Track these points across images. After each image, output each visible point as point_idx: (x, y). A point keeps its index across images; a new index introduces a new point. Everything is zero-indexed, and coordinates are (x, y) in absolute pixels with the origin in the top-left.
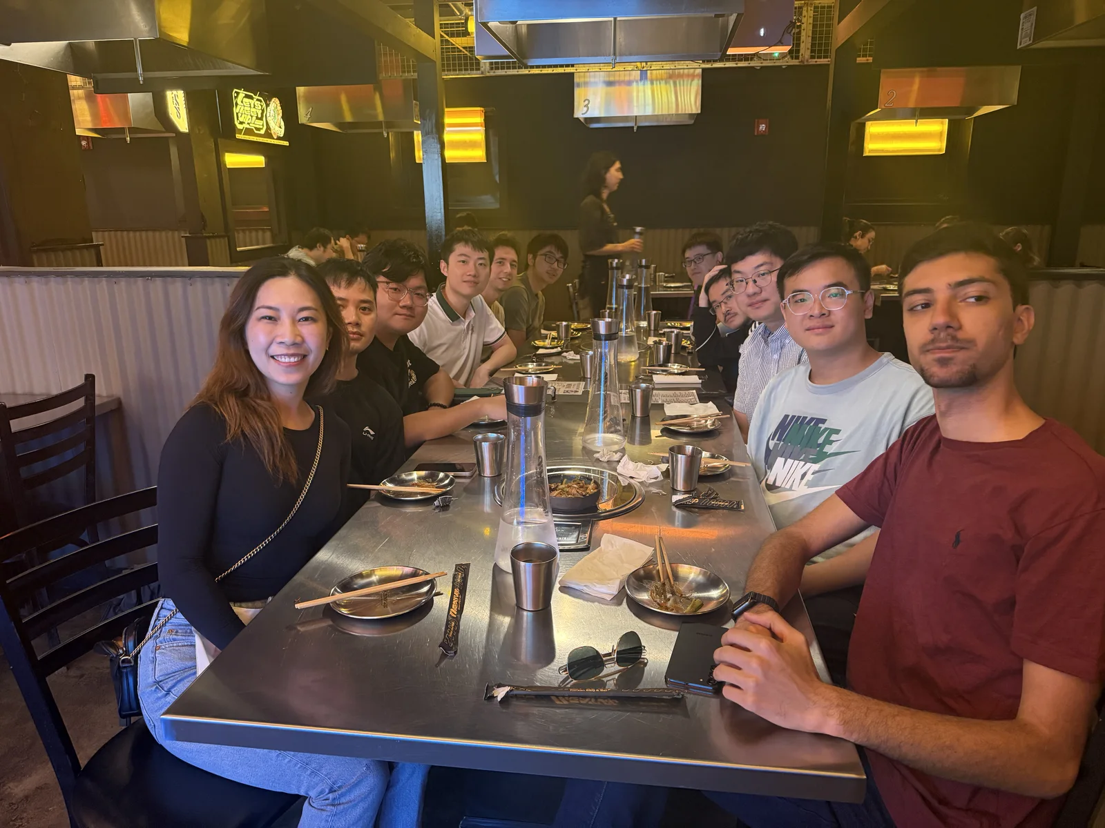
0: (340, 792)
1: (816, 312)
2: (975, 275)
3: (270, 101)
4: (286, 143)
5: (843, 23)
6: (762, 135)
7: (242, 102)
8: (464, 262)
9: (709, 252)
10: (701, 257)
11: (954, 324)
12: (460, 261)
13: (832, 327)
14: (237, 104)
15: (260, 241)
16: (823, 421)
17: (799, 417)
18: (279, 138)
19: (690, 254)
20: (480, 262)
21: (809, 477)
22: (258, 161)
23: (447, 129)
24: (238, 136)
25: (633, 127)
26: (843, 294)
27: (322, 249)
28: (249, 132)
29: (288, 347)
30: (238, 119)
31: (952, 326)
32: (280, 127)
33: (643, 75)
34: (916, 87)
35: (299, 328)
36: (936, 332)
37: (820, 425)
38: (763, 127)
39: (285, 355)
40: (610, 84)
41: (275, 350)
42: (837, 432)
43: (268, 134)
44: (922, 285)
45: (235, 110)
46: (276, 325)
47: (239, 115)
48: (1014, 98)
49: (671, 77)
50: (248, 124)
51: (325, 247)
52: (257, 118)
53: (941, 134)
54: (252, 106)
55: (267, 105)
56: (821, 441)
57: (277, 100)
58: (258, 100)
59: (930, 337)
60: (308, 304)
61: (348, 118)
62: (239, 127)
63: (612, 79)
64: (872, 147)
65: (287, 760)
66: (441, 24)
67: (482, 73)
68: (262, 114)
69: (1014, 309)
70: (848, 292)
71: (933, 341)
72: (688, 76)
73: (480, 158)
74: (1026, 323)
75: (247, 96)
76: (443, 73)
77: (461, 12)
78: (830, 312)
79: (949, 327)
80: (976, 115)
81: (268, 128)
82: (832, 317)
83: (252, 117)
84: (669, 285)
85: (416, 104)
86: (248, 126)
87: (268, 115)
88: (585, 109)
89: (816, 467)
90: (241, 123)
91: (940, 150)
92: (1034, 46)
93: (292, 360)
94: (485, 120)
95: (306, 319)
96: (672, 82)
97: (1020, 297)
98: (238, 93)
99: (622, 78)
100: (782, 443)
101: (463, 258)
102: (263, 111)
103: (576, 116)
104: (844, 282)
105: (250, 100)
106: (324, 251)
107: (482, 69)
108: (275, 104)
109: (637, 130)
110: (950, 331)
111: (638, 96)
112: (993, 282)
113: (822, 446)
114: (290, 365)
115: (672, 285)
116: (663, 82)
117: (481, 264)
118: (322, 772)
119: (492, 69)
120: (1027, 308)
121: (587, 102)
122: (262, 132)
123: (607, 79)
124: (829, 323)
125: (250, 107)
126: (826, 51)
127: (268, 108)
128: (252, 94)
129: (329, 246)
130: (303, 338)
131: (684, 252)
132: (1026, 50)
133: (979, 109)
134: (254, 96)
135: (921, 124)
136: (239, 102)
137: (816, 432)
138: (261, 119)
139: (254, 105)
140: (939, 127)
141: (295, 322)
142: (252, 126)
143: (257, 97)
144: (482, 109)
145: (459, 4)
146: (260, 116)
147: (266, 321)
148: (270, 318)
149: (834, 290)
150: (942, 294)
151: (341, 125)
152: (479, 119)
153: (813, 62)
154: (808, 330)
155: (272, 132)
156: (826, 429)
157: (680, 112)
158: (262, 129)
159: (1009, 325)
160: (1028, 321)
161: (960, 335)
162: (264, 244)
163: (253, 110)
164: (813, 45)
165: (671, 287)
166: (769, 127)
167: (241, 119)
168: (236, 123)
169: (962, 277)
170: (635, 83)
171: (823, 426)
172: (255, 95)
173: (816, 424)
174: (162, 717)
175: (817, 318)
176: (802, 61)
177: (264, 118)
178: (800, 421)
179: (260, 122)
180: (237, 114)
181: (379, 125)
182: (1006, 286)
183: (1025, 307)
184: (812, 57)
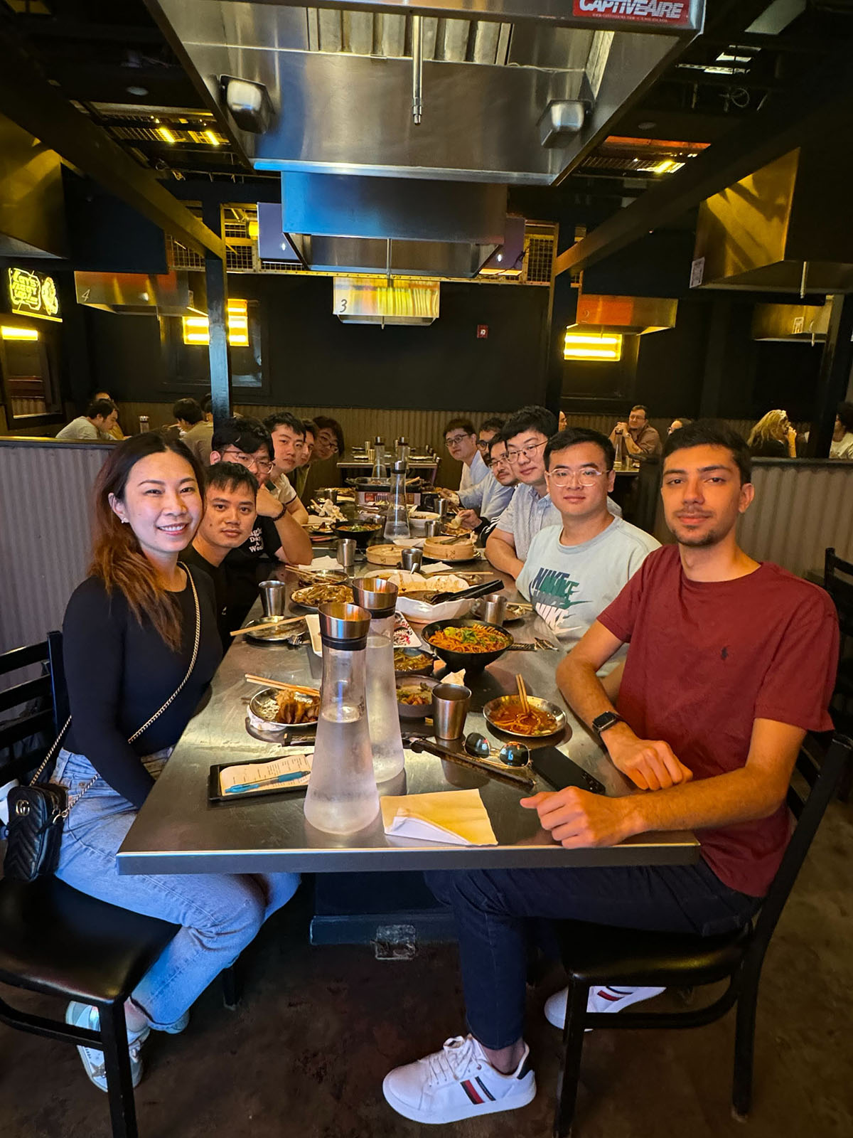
0: (222, 926)
1: (574, 485)
2: (716, 464)
3: (44, 279)
4: (60, 320)
5: (560, 256)
6: (482, 339)
7: (18, 279)
8: (284, 441)
9: (466, 433)
10: (458, 438)
11: (700, 501)
12: (281, 441)
13: (584, 498)
14: (13, 281)
15: (32, 410)
16: (567, 576)
17: (551, 571)
18: (53, 315)
19: (450, 436)
20: (298, 443)
21: (561, 620)
22: (32, 335)
23: (230, 317)
24: (14, 311)
25: (381, 325)
26: (593, 473)
27: (102, 419)
28: (24, 307)
29: (175, 518)
30: (14, 295)
31: (699, 501)
32: (54, 304)
33: (391, 283)
34: (599, 310)
35: (182, 498)
36: (686, 505)
37: (565, 579)
38: (483, 332)
39: (172, 526)
40: (359, 288)
41: (163, 521)
42: (576, 585)
43: (43, 311)
44: (678, 467)
45: (11, 287)
46: (162, 497)
47: (15, 291)
48: (672, 322)
49: (410, 286)
50: (24, 300)
51: (105, 418)
52: (33, 295)
53: (617, 345)
54: (28, 284)
55: (42, 284)
56: (566, 591)
57: (51, 279)
58: (32, 278)
59: (682, 507)
60: (188, 476)
61: (120, 301)
62: (15, 302)
63: (360, 284)
64: (570, 353)
65: (175, 899)
66: (226, 226)
67: (255, 271)
68: (37, 291)
69: (741, 488)
70: (599, 474)
71: (683, 510)
72: (423, 286)
73: (245, 344)
74: (748, 496)
75: (22, 274)
76: (228, 269)
77: (241, 217)
78: (583, 487)
79: (696, 502)
80: (643, 333)
81: (43, 305)
82: (585, 491)
83: (27, 293)
84: (414, 458)
85: (190, 293)
86: (24, 303)
87: (42, 293)
88: (343, 307)
89: (565, 612)
90: (17, 299)
91: (616, 358)
92: (703, 287)
93: (179, 528)
94: (247, 310)
95: (186, 490)
96: (410, 290)
97: (746, 478)
98: (14, 271)
99: (367, 285)
100: (539, 591)
101: (283, 439)
102: (38, 288)
103: (334, 313)
104: (596, 464)
105: (26, 278)
106: (104, 421)
107: (254, 268)
108: (49, 283)
109: (384, 328)
110: (696, 505)
111: (381, 301)
112: (729, 470)
113: (567, 595)
114: (176, 534)
115: (417, 458)
116: (403, 290)
117: (297, 445)
118: (206, 909)
119: (263, 268)
120: (750, 486)
121: (344, 302)
122: (37, 308)
123: (356, 284)
124: (582, 496)
125: (26, 284)
126: (549, 276)
127: (43, 286)
128: (28, 273)
129: (109, 417)
130: (187, 509)
131: (445, 435)
132: (695, 290)
133: (646, 329)
134: (29, 274)
135: (605, 337)
136: (15, 279)
137: (563, 584)
138: (36, 296)
139: (30, 284)
140: (616, 340)
141: (178, 493)
142: (27, 303)
143: (32, 276)
144: (245, 300)
145: (240, 210)
146: (35, 293)
147: (152, 495)
148: (154, 492)
149: (589, 469)
150: (693, 477)
151: (116, 307)
152: (244, 310)
153: (529, 283)
154: (566, 498)
155: (47, 310)
156: (569, 582)
157: (417, 316)
158: (37, 305)
159: (736, 500)
160: (750, 495)
161: (704, 508)
162: (36, 412)
163: (28, 287)
164: (529, 270)
165: (416, 460)
166: (488, 332)
167: (17, 296)
168: (13, 298)
169: (707, 464)
170: (379, 289)
171: (568, 580)
172: (31, 273)
173: (563, 578)
174: (117, 855)
175: (573, 490)
176: (520, 282)
177: (39, 296)
178: (552, 575)
179: (35, 299)
180: (13, 290)
181: (152, 309)
182: (736, 470)
183: (748, 485)
184: (529, 280)
